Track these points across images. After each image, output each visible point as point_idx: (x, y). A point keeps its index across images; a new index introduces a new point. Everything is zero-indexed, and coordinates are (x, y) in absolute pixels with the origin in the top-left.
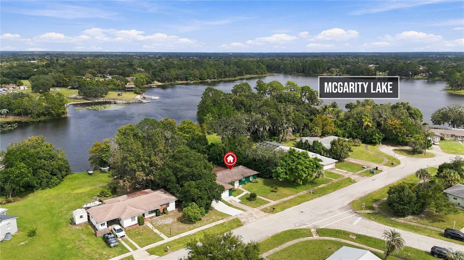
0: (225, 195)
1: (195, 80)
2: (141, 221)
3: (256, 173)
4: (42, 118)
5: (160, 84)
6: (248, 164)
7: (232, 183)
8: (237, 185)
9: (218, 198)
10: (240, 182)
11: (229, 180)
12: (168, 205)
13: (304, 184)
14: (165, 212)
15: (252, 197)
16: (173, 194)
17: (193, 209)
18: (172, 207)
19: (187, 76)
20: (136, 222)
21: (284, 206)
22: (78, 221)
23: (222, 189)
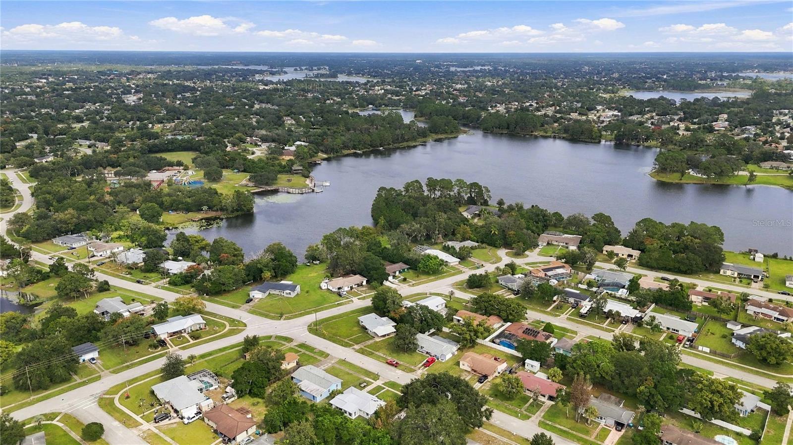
0: (390, 278)
1: (365, 148)
2: (352, 288)
3: (408, 267)
4: (236, 214)
5: (325, 156)
6: (406, 263)
7: (395, 272)
8: (397, 273)
9: (387, 280)
10: (400, 272)
11: (393, 271)
12: (363, 282)
13: (433, 273)
14: (362, 285)
15: (405, 280)
16: (365, 277)
17: (374, 283)
18: (364, 283)
19: (355, 143)
20: (349, 289)
21: (419, 284)
22: (323, 288)
23: (389, 275)
